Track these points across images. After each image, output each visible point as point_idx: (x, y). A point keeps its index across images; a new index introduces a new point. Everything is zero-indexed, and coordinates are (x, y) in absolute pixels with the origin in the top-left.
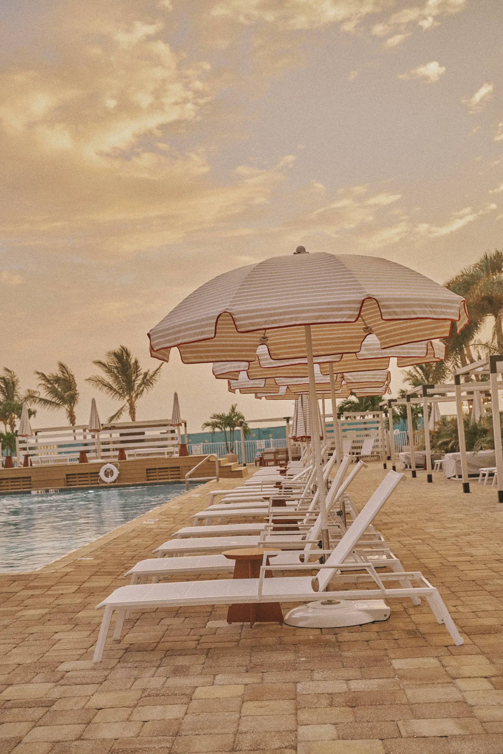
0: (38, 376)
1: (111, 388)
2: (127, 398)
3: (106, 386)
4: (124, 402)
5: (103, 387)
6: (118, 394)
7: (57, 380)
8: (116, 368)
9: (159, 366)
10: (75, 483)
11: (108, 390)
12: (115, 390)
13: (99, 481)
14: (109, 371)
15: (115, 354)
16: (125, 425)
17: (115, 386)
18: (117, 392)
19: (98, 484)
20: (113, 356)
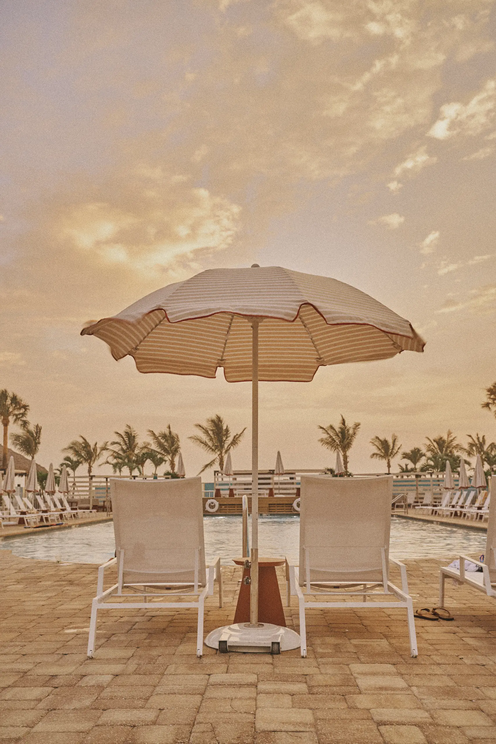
0: (149, 433)
1: (206, 444)
2: (219, 453)
3: (203, 443)
4: (215, 456)
5: (201, 443)
6: (211, 450)
7: (164, 436)
8: (212, 430)
9: (242, 430)
10: (274, 511)
11: (204, 447)
12: (209, 447)
13: (292, 510)
14: (206, 432)
15: (213, 421)
16: (290, 472)
17: (210, 444)
18: (211, 448)
19: (292, 512)
20: (210, 422)
